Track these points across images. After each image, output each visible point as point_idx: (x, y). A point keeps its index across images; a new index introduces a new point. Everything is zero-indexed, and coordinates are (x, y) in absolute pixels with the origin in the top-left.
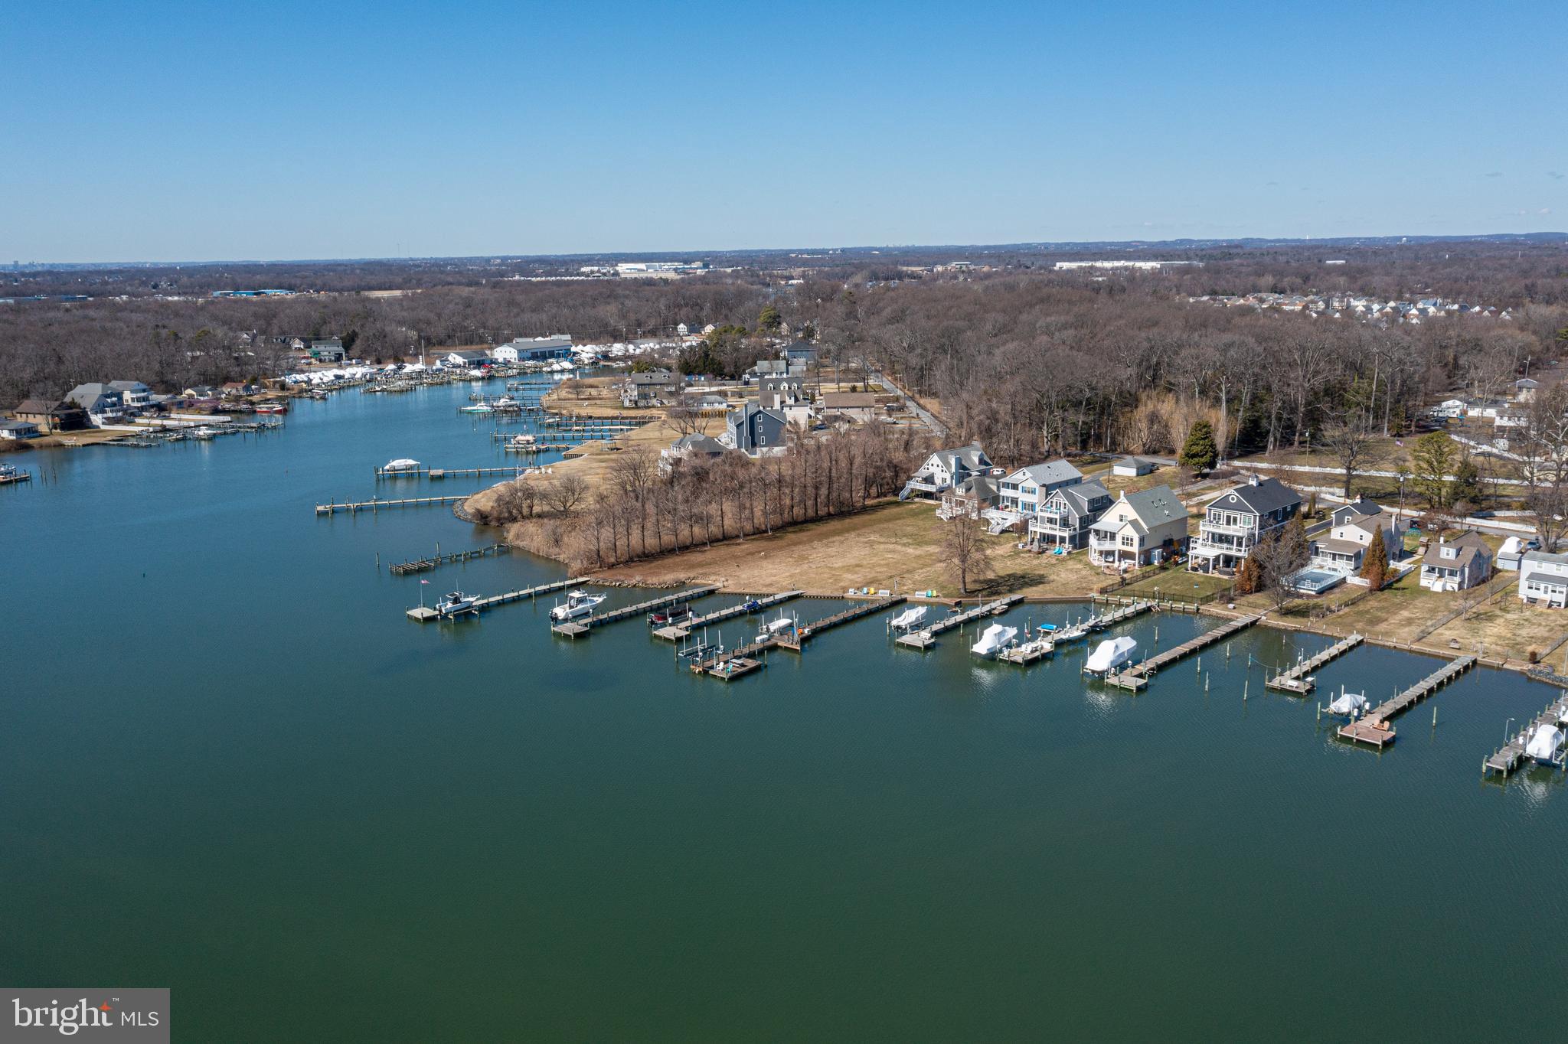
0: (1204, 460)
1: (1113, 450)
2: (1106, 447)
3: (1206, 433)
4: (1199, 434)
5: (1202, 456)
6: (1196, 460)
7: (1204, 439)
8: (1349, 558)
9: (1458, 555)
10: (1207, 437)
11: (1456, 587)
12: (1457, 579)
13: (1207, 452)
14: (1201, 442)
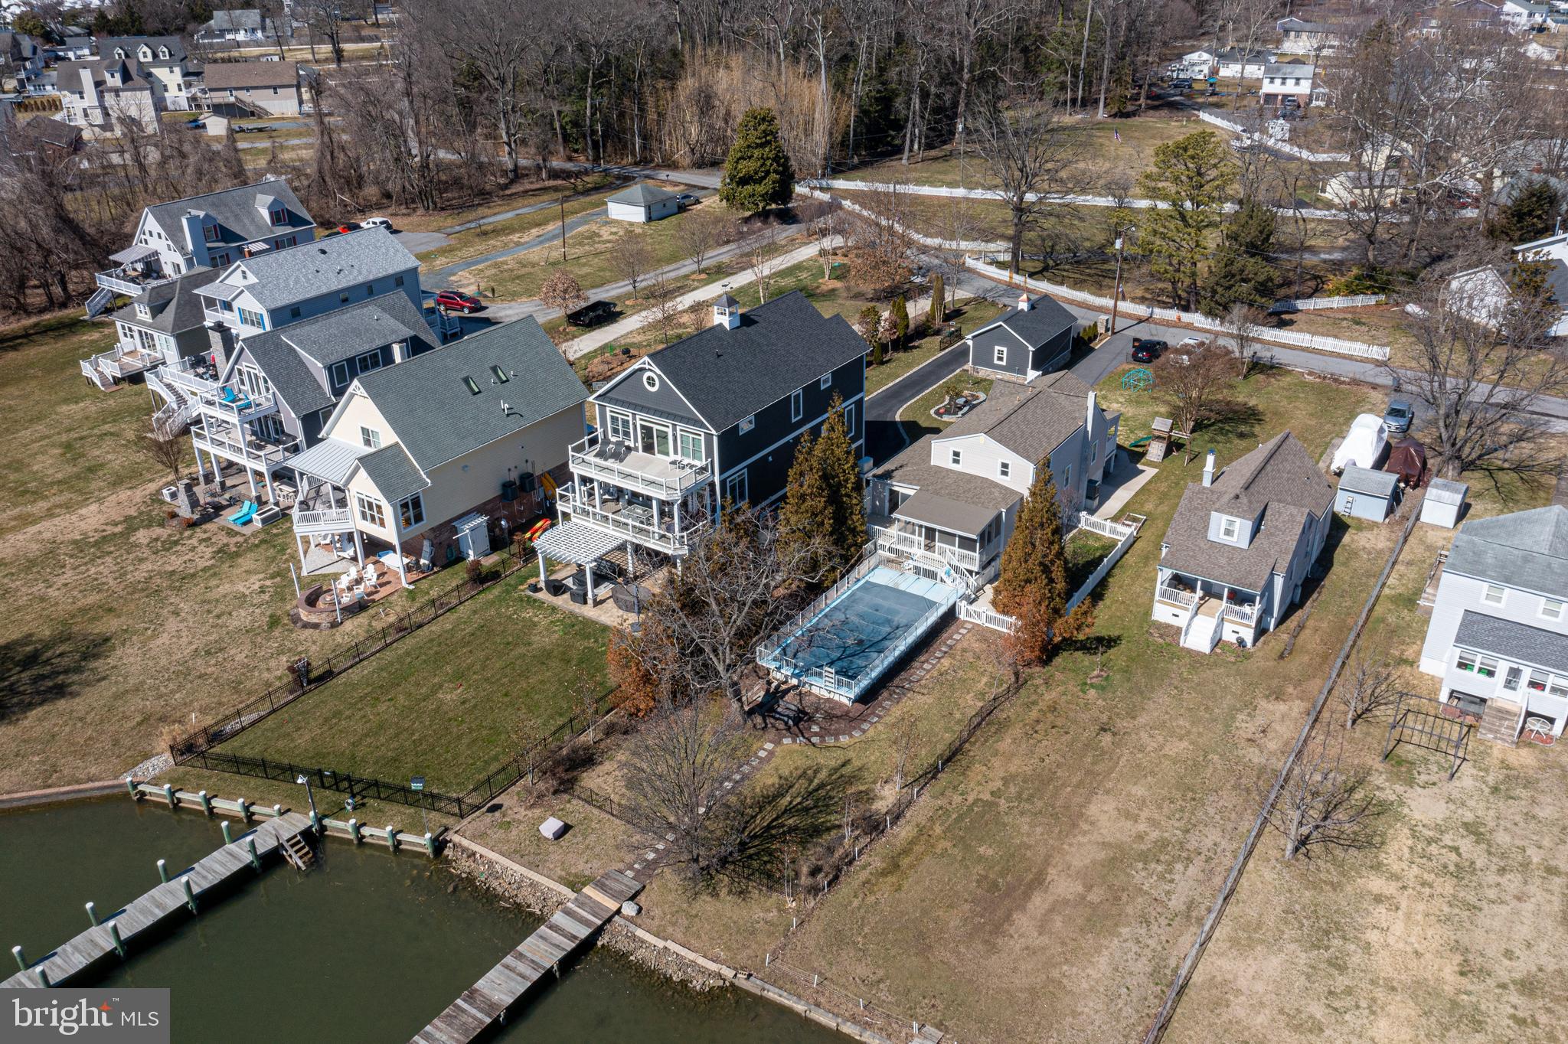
0: (760, 189)
1: (645, 161)
2: (634, 154)
3: (765, 133)
4: (754, 136)
5: (760, 181)
6: (749, 188)
7: (762, 145)
8: (966, 543)
9: (1256, 531)
10: (768, 143)
11: (1248, 635)
12: (1253, 611)
13: (768, 173)
14: (757, 153)
